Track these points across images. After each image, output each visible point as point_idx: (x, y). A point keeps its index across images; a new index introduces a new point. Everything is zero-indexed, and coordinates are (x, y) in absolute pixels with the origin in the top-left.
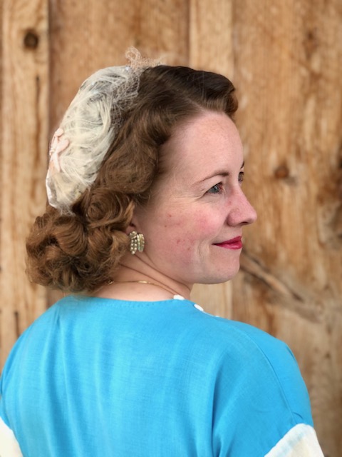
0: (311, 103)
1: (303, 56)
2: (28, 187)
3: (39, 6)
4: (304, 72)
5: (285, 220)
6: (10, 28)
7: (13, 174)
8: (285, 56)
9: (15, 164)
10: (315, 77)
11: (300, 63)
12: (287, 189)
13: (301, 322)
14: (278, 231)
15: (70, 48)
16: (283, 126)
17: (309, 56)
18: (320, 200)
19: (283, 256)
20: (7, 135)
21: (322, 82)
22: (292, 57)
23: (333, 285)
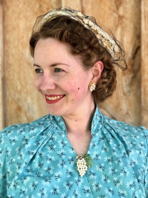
0: (119, 30)
1: (115, 8)
4: (116, 15)
8: (107, 9)
10: (121, 18)
11: (114, 11)
15: (11, 10)
17: (118, 8)
21: (124, 20)
22: (110, 9)
23: (130, 112)
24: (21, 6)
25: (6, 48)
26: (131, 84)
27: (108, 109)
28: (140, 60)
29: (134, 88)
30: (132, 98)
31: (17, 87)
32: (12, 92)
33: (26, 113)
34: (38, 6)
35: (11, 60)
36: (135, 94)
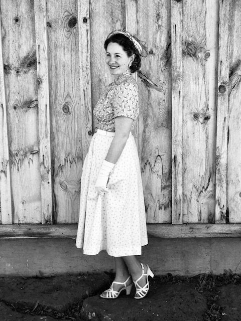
0: (159, 33)
1: (156, 21)
2: (86, 58)
3: (87, 11)
4: (157, 25)
5: (152, 65)
6: (80, 17)
7: (82, 55)
8: (151, 21)
9: (82, 52)
10: (160, 26)
11: (156, 22)
12: (152, 56)
13: (157, 92)
14: (150, 68)
15: (95, 22)
16: (151, 40)
17: (158, 21)
18: (162, 59)
19: (152, 74)
20: (80, 45)
21: (162, 27)
22: (153, 21)
23: (165, 82)
24: (100, 19)
25: (92, 44)
26: (166, 65)
27: (152, 80)
28: (171, 51)
29: (168, 68)
30: (166, 73)
31: (98, 68)
32: (96, 71)
33: (104, 83)
34: (111, 19)
35: (95, 52)
36: (169, 71)
